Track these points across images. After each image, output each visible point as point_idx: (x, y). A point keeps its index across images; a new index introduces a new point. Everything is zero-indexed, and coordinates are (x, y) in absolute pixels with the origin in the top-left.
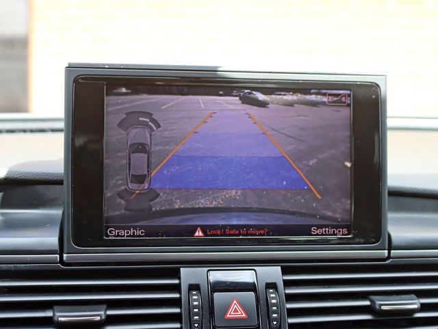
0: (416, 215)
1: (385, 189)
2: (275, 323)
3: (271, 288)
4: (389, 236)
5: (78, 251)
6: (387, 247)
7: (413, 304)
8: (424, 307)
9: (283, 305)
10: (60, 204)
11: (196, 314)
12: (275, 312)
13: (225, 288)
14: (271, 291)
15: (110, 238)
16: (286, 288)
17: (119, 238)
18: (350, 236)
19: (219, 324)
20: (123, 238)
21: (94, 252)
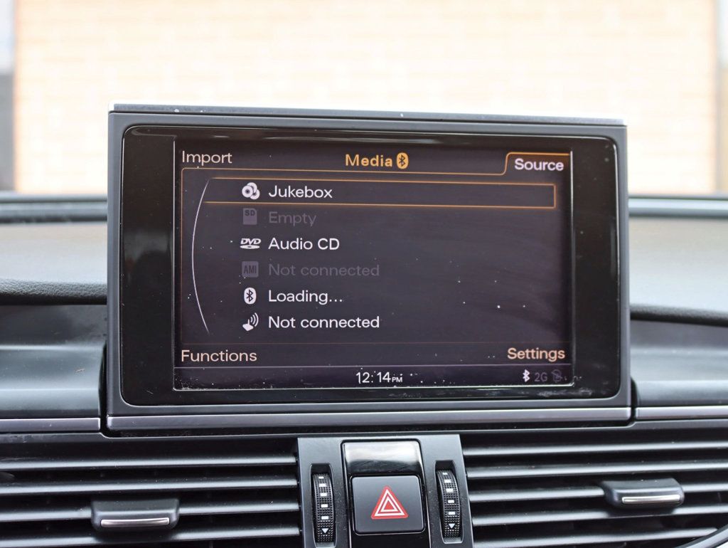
0: (674, 351)
1: (625, 308)
2: (452, 525)
3: (445, 470)
4: (633, 385)
5: (131, 413)
6: (629, 403)
7: (673, 493)
8: (690, 499)
9: (465, 497)
10: (99, 336)
11: (325, 512)
12: (451, 508)
13: (369, 470)
14: (445, 474)
15: (184, 389)
16: (468, 469)
17: (197, 390)
18: (570, 385)
19: (361, 527)
20: (205, 390)
21: (158, 412)
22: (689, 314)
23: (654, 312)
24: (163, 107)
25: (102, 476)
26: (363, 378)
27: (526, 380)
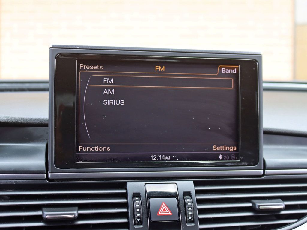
0: (280, 147)
1: (261, 129)
2: (190, 218)
3: (187, 195)
4: (264, 161)
5: (58, 172)
6: (262, 168)
7: (280, 205)
8: (287, 207)
9: (196, 207)
10: (44, 140)
11: (138, 213)
12: (190, 211)
13: (156, 195)
14: (187, 197)
15: (80, 162)
16: (197, 195)
17: (85, 162)
18: (238, 161)
19: (153, 219)
20: (89, 162)
21: (69, 171)
22: (287, 132)
23: (272, 131)
24: (72, 46)
25: (46, 197)
26: (154, 158)
27: (220, 159)
